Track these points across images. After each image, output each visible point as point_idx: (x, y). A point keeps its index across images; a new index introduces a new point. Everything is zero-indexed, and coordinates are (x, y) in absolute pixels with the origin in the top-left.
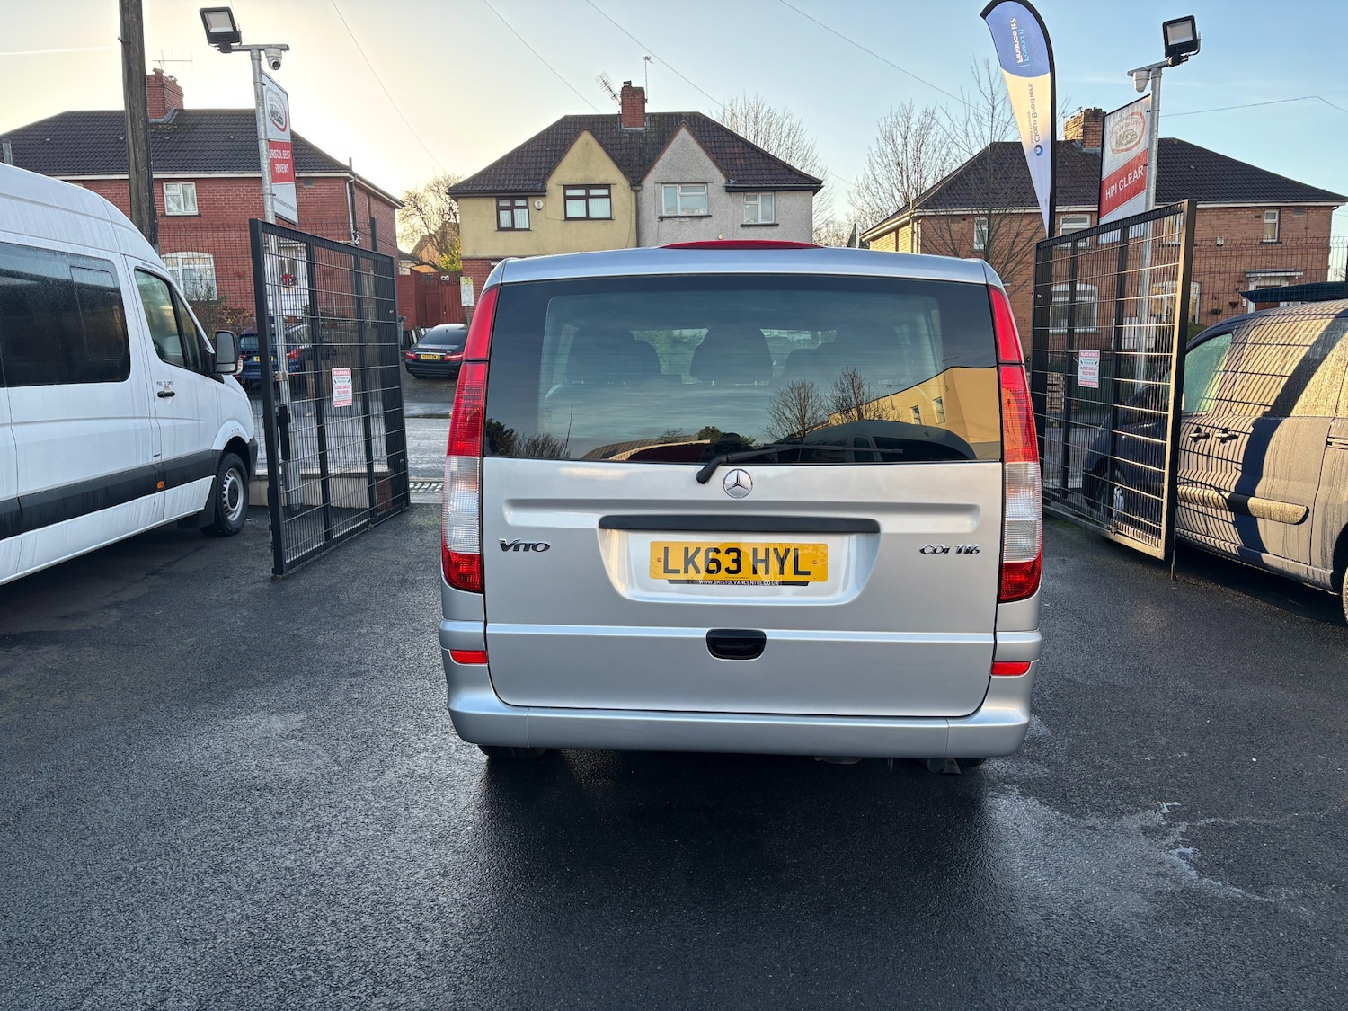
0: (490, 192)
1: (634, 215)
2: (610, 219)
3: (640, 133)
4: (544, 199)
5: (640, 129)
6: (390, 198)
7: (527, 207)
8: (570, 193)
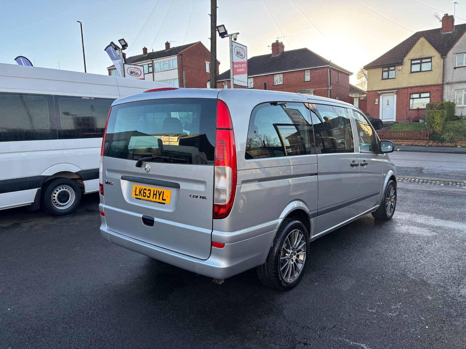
0: (380, 66)
1: (442, 68)
2: (431, 70)
3: (450, 34)
4: (402, 66)
5: (450, 32)
6: (347, 72)
7: (394, 70)
8: (413, 62)
